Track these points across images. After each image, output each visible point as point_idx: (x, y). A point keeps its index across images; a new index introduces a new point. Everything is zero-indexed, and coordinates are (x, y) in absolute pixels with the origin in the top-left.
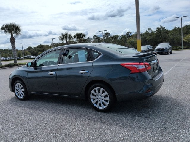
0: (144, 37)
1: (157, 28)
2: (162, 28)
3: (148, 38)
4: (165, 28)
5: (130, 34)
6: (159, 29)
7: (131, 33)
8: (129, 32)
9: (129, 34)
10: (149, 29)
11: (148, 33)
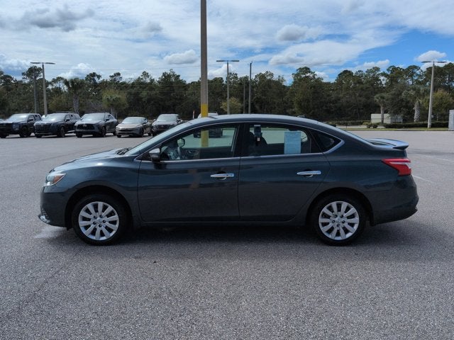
0: (133, 91)
1: (164, 74)
2: (174, 75)
3: (144, 94)
4: (181, 78)
5: (96, 78)
6: (166, 77)
7: (99, 77)
8: (93, 75)
9: (94, 80)
10: (145, 74)
11: (143, 83)
